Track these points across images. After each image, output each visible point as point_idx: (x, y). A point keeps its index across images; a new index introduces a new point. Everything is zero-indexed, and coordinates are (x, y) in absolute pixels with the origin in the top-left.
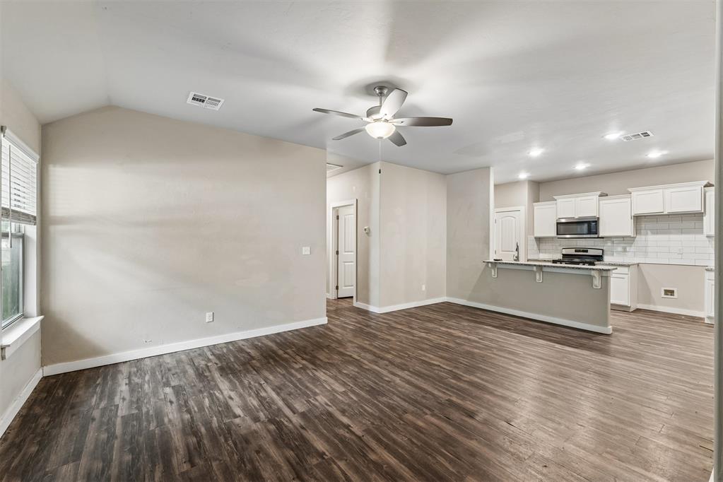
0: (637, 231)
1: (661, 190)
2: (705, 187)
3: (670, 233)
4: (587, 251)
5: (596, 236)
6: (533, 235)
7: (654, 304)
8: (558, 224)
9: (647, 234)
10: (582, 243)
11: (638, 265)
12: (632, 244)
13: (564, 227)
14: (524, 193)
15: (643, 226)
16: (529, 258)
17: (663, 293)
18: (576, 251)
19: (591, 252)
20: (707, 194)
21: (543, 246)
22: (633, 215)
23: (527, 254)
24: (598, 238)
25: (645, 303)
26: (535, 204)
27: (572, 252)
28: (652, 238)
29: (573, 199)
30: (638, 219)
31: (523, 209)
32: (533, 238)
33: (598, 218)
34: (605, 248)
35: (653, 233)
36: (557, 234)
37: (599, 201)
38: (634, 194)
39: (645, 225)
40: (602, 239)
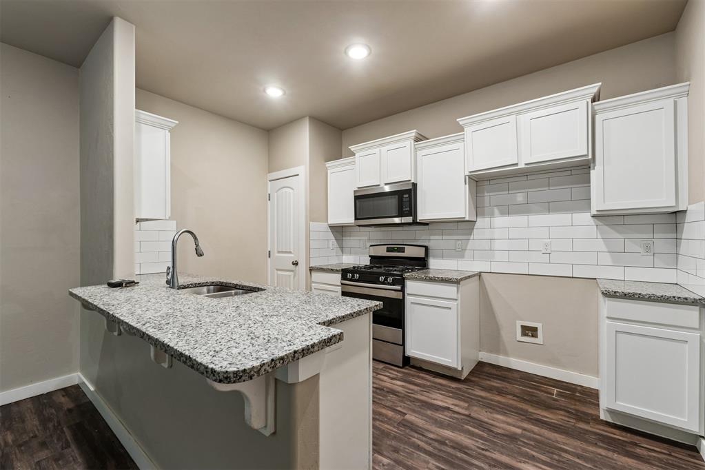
0: (478, 207)
1: (514, 116)
2: (594, 100)
3: (530, 212)
4: (403, 250)
5: (409, 219)
6: (327, 222)
7: (506, 354)
8: (357, 198)
9: (492, 215)
10: (397, 236)
11: (479, 275)
12: (470, 234)
13: (366, 203)
14: (303, 142)
15: (487, 199)
16: (313, 264)
17: (519, 331)
18: (389, 250)
19: (410, 252)
20: (597, 117)
22: (467, 173)
23: (308, 257)
24: (415, 223)
25: (491, 352)
26: (328, 164)
27: (382, 252)
28: (500, 221)
29: (376, 150)
31: (303, 170)
32: (324, 226)
33: (415, 185)
34: (431, 245)
35: (502, 213)
36: (356, 219)
37: (416, 150)
38: (468, 130)
39: (490, 197)
40: (426, 227)
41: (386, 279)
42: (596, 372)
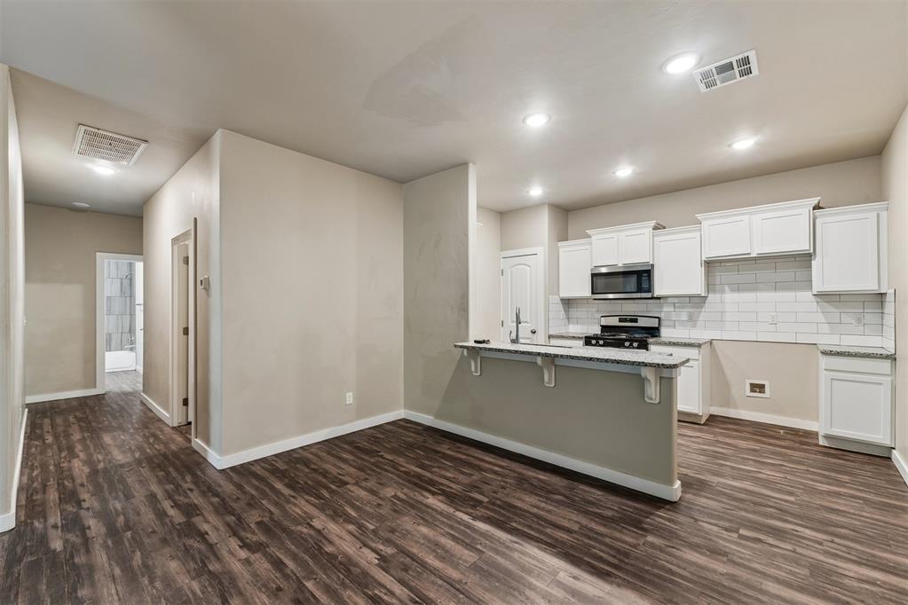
0: (710, 287)
1: (747, 216)
2: (814, 209)
3: (756, 290)
4: (636, 321)
5: (649, 295)
6: (559, 294)
7: (736, 407)
8: (593, 275)
9: (723, 291)
10: (630, 308)
11: (711, 342)
12: (702, 308)
13: (604, 281)
14: (543, 225)
15: (718, 278)
16: (552, 332)
17: (748, 388)
18: (620, 321)
19: (642, 323)
20: (817, 221)
21: (574, 312)
22: (704, 259)
23: (547, 326)
24: (652, 298)
25: (721, 406)
26: (560, 244)
27: (614, 322)
28: (730, 297)
29: (614, 235)
30: (710, 265)
31: (541, 251)
32: (555, 299)
33: (652, 265)
34: (662, 316)
35: (732, 290)
36: (593, 293)
37: (653, 236)
38: (705, 224)
39: (720, 276)
40: (658, 301)
41: (631, 344)
42: (816, 418)
